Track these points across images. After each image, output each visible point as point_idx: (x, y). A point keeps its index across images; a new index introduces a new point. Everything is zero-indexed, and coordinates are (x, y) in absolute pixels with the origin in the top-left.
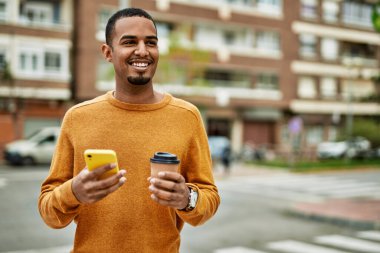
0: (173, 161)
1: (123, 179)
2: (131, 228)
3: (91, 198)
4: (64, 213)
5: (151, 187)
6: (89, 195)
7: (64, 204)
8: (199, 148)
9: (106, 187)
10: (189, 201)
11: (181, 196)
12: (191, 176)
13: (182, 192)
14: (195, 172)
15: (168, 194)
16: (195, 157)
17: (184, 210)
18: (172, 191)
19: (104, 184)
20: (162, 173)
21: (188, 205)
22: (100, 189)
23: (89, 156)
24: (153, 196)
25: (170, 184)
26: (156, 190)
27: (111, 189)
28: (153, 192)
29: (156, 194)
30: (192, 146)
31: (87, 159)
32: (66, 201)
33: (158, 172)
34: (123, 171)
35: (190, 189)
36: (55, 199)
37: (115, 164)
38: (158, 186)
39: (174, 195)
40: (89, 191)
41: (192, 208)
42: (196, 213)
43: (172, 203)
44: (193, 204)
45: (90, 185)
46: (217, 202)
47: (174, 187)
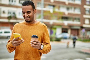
1: (23, 41)
3: (15, 45)
5: (31, 44)
8: (46, 35)
11: (38, 46)
13: (39, 45)
15: (35, 45)
18: (36, 44)
19: (18, 42)
20: (33, 40)
21: (41, 48)
23: (14, 35)
24: (31, 46)
25: (35, 43)
27: (20, 43)
28: (31, 45)
29: (32, 45)
32: (10, 46)
34: (23, 39)
35: (41, 44)
37: (20, 37)
39: (36, 45)
40: (15, 43)
42: (43, 50)
43: (36, 48)
44: (42, 48)
45: (15, 42)
47: (36, 43)
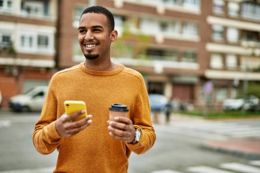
0: (125, 109)
1: (90, 121)
2: (95, 155)
3: (68, 133)
4: (50, 144)
5: (110, 127)
6: (67, 131)
7: (50, 137)
8: (142, 101)
9: (79, 126)
10: (135, 137)
11: (130, 133)
12: (137, 120)
13: (130, 131)
14: (139, 118)
15: (121, 132)
16: (140, 108)
17: (132, 143)
18: (124, 130)
19: (77, 124)
20: (117, 118)
21: (134, 140)
22: (75, 128)
23: (68, 105)
24: (110, 133)
25: (122, 125)
26: (112, 129)
27: (82, 127)
28: (111, 131)
29: (113, 132)
30: (137, 100)
31: (66, 107)
32: (52, 136)
33: (114, 117)
34: (90, 116)
35: (136, 129)
36: (44, 134)
37: (85, 110)
38: (114, 126)
39: (125, 132)
40: (67, 129)
41: (137, 142)
42: (140, 145)
43: (124, 138)
44: (137, 139)
45: (67, 125)
46: (154, 139)
47: (125, 127)
